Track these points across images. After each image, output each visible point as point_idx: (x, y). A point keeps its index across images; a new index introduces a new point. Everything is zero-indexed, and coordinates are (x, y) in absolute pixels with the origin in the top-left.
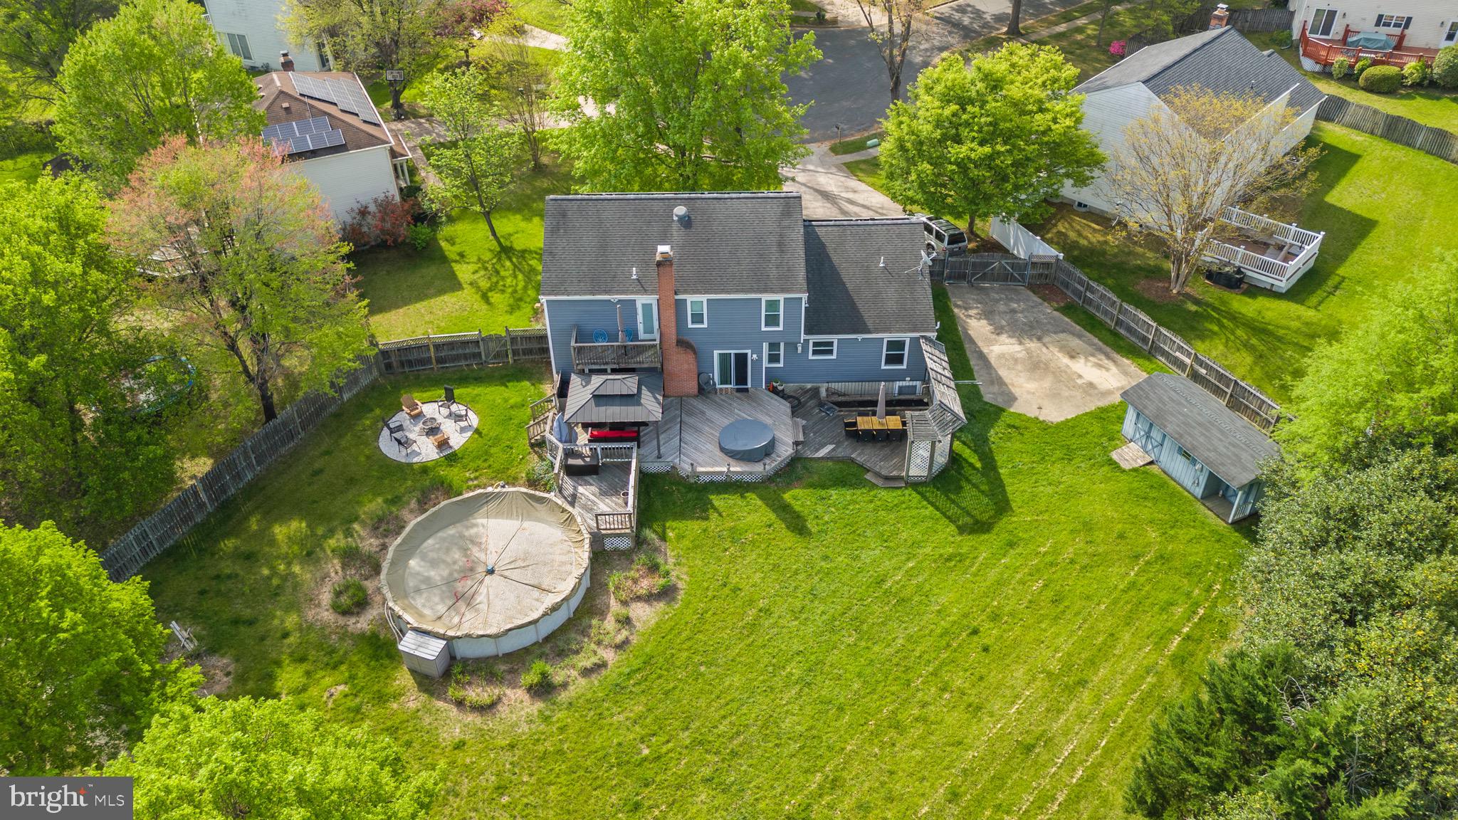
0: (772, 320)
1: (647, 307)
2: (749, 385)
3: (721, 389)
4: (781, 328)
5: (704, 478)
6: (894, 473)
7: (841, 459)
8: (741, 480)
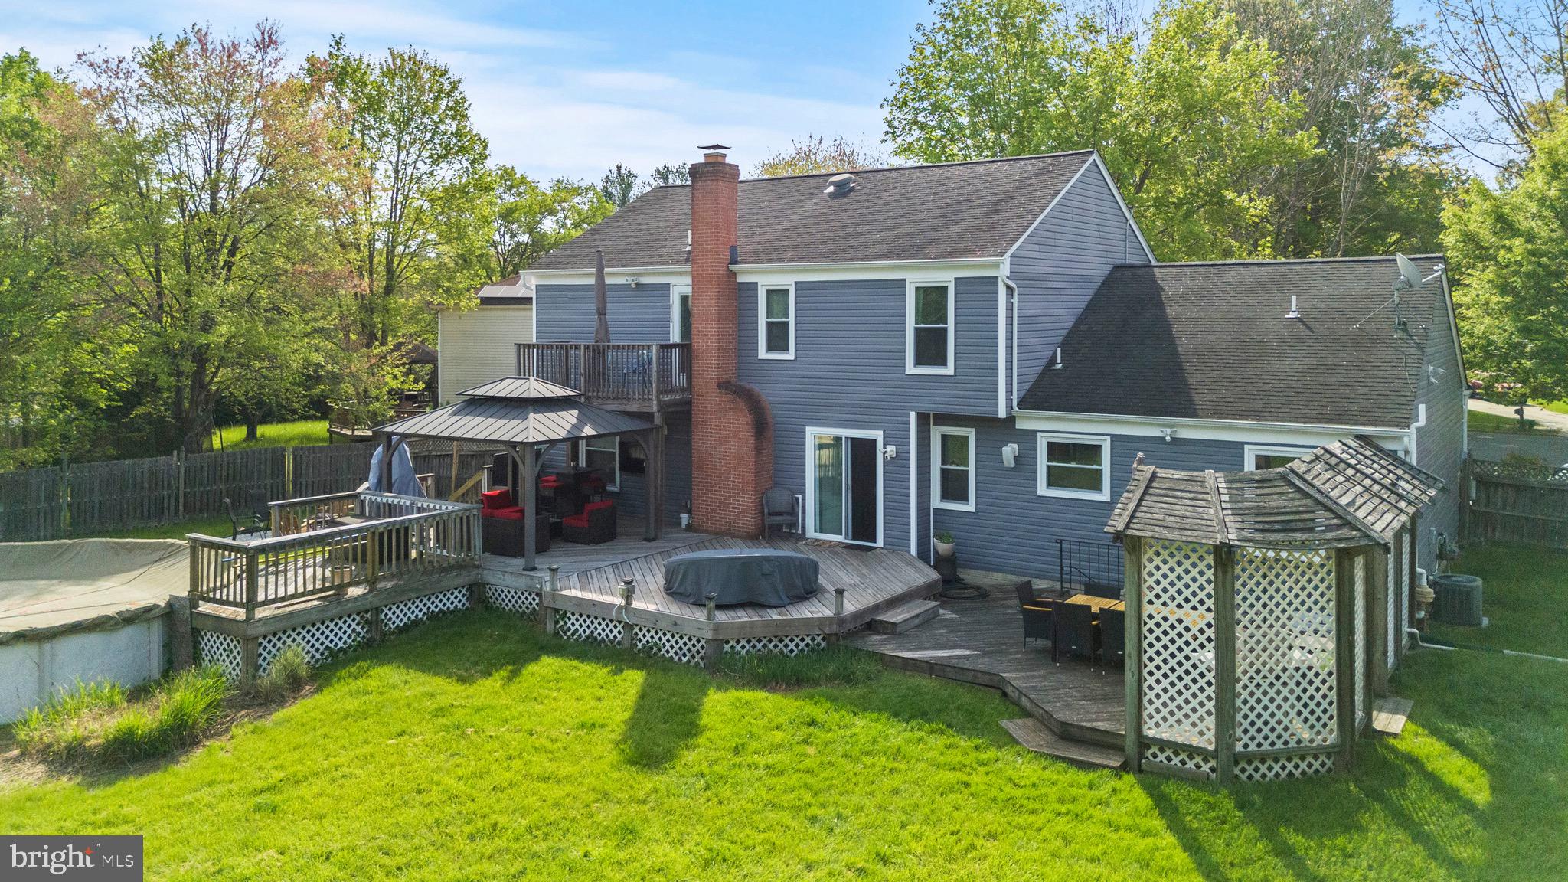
0: (931, 348)
2: (880, 541)
3: (814, 542)
4: (949, 370)
5: (577, 625)
6: (1101, 725)
7: (970, 677)
8: (655, 649)
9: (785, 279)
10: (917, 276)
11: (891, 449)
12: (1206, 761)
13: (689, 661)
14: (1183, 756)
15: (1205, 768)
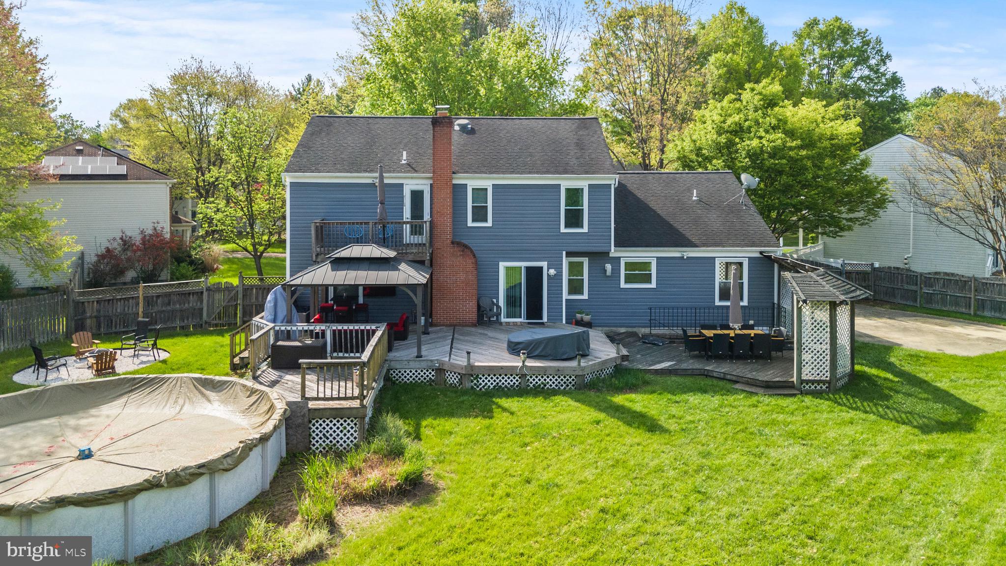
0: (574, 219)
1: (417, 196)
2: (545, 319)
3: (508, 324)
4: (585, 229)
5: (486, 381)
6: (777, 379)
7: (690, 372)
8: (542, 386)
9: (487, 182)
10: (566, 183)
11: (552, 272)
12: (824, 385)
13: (565, 388)
14: (816, 385)
15: (824, 387)
